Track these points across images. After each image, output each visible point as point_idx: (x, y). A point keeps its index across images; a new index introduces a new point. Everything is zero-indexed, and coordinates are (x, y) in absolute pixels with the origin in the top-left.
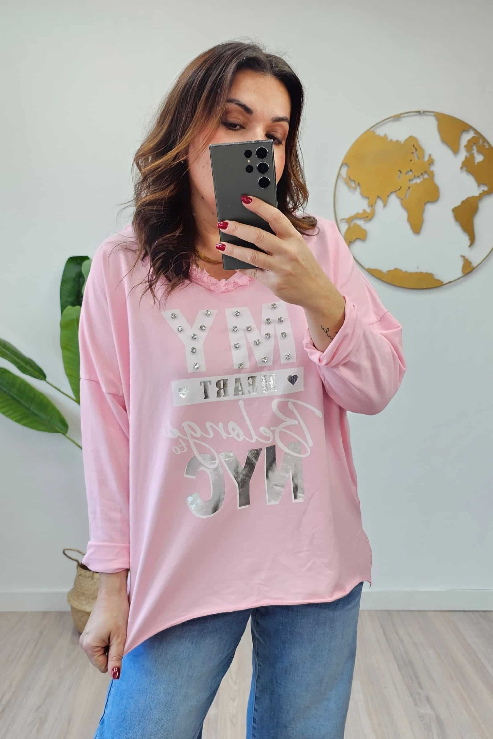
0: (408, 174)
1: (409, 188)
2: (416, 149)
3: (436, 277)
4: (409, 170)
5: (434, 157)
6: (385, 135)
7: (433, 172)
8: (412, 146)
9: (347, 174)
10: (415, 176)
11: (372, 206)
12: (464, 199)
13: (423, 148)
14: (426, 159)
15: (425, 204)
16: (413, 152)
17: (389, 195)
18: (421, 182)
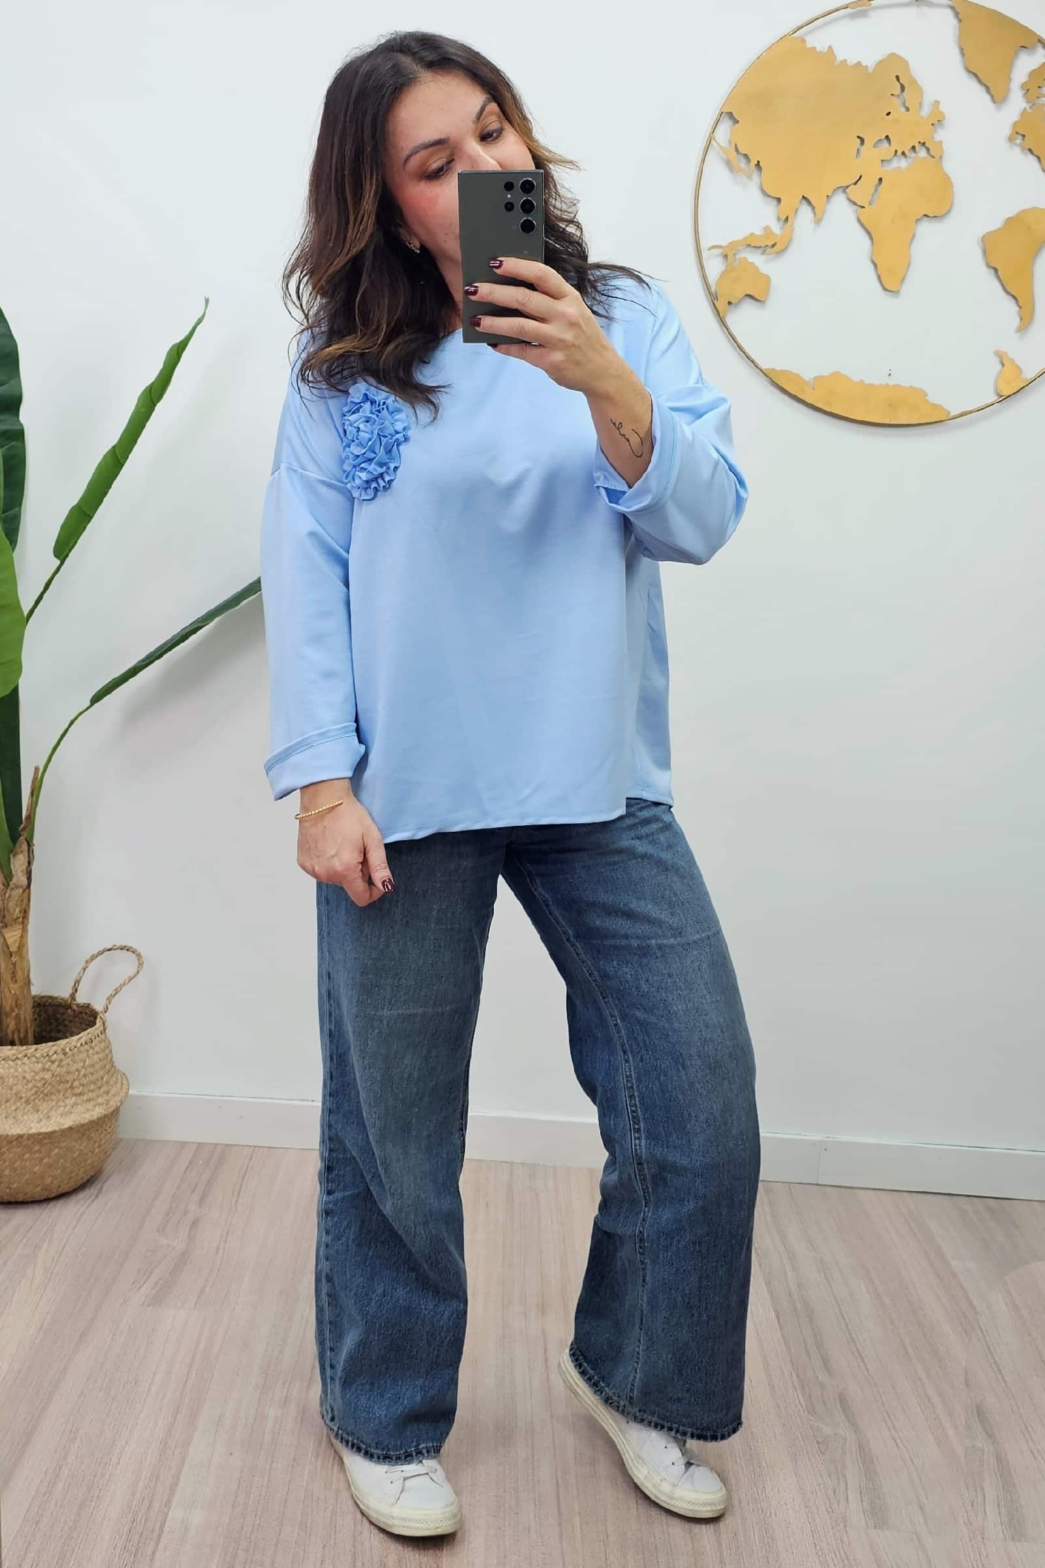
0: (879, 147)
1: (881, 180)
2: (903, 88)
3: (933, 398)
4: (883, 138)
5: (942, 108)
6: (830, 47)
7: (939, 143)
8: (895, 79)
9: (730, 142)
10: (896, 151)
11: (787, 219)
12: (1011, 213)
13: (921, 84)
14: (925, 111)
15: (917, 221)
16: (895, 93)
17: (829, 196)
18: (909, 168)
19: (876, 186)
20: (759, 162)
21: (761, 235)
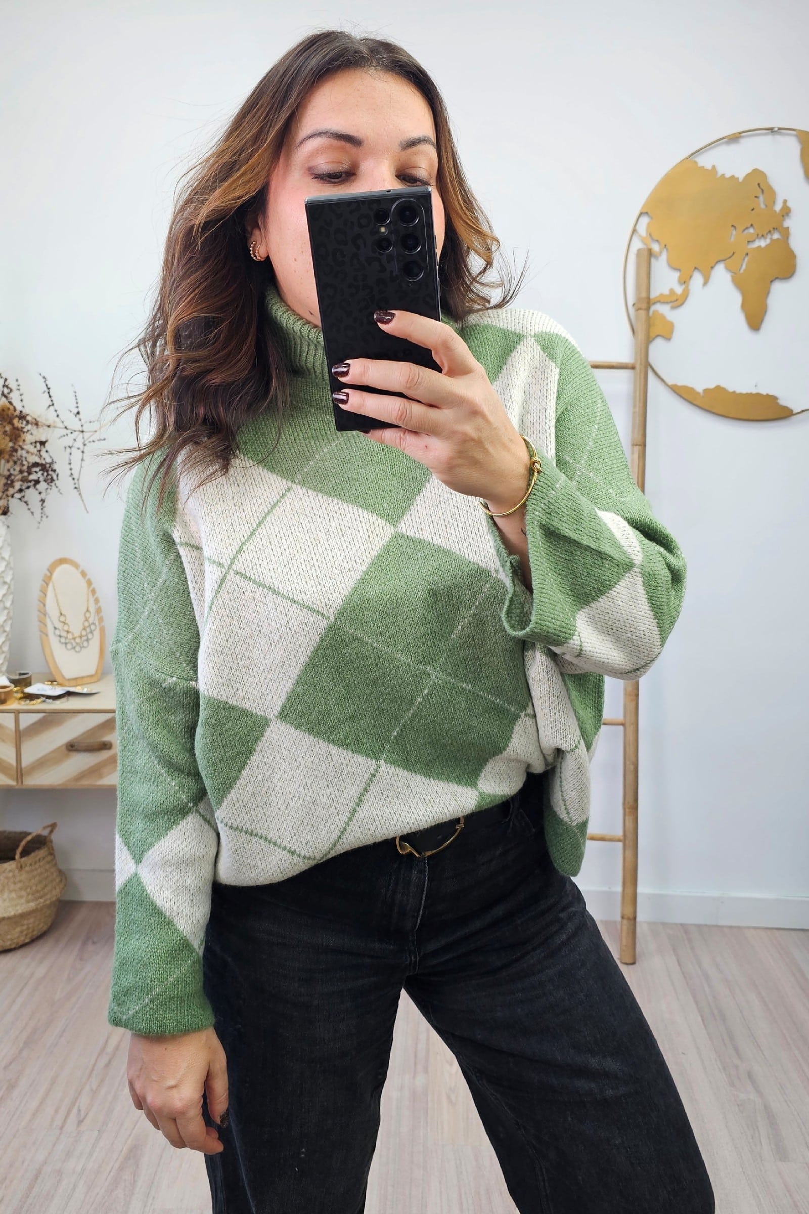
0: (746, 231)
1: (747, 254)
2: (763, 190)
3: (782, 402)
4: (749, 225)
5: (789, 204)
6: (714, 166)
7: (788, 228)
8: (757, 186)
9: (647, 233)
10: (758, 235)
11: (684, 282)
13: (775, 188)
14: (778, 207)
15: (771, 282)
16: (758, 196)
17: (713, 265)
18: (767, 246)
19: (744, 259)
20: (666, 245)
21: (666, 296)
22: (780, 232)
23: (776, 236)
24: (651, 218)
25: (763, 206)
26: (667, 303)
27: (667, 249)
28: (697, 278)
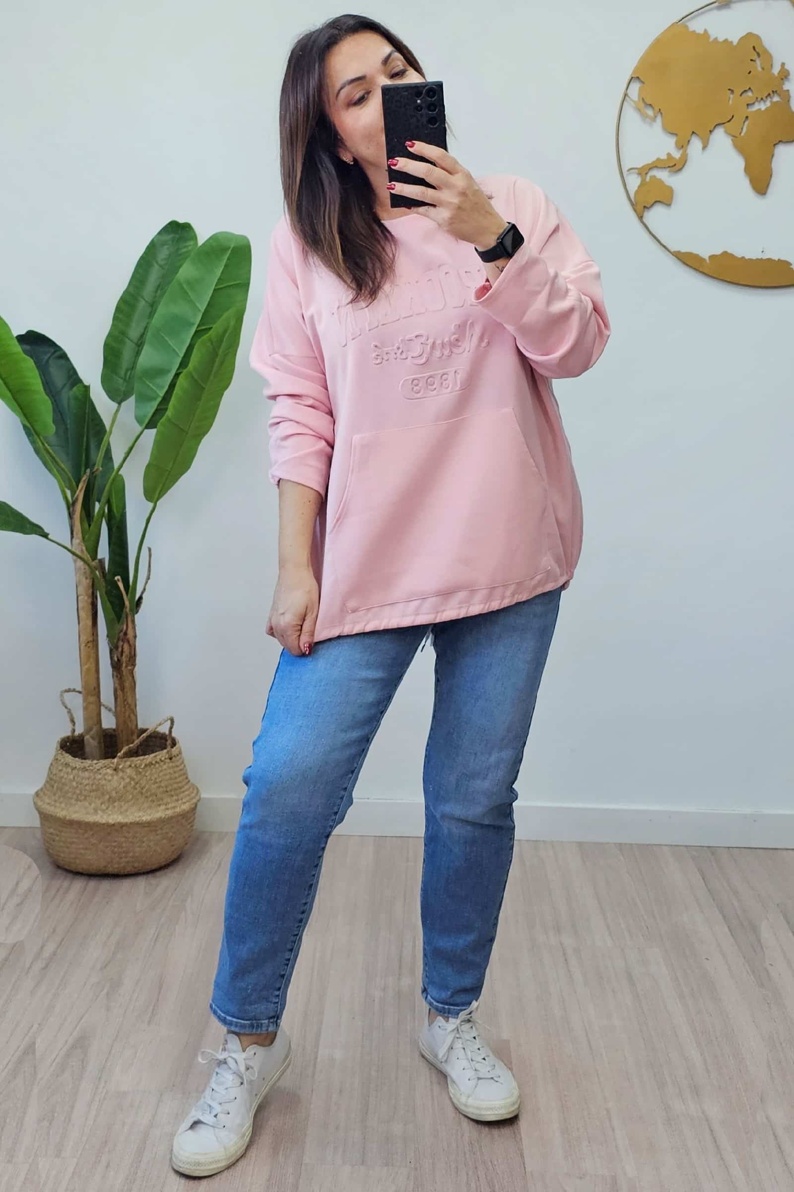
0: (744, 95)
1: (747, 117)
2: (758, 54)
4: (747, 89)
5: (787, 67)
6: (706, 31)
7: (788, 91)
8: (753, 49)
9: (640, 95)
10: (757, 98)
11: (683, 146)
13: (771, 51)
14: (776, 70)
15: (775, 145)
16: (753, 59)
17: (712, 129)
18: (766, 109)
19: (744, 122)
20: (660, 110)
21: (663, 161)
22: (779, 95)
23: (776, 99)
24: (643, 83)
25: (760, 69)
26: (665, 168)
27: (661, 113)
28: (696, 144)
